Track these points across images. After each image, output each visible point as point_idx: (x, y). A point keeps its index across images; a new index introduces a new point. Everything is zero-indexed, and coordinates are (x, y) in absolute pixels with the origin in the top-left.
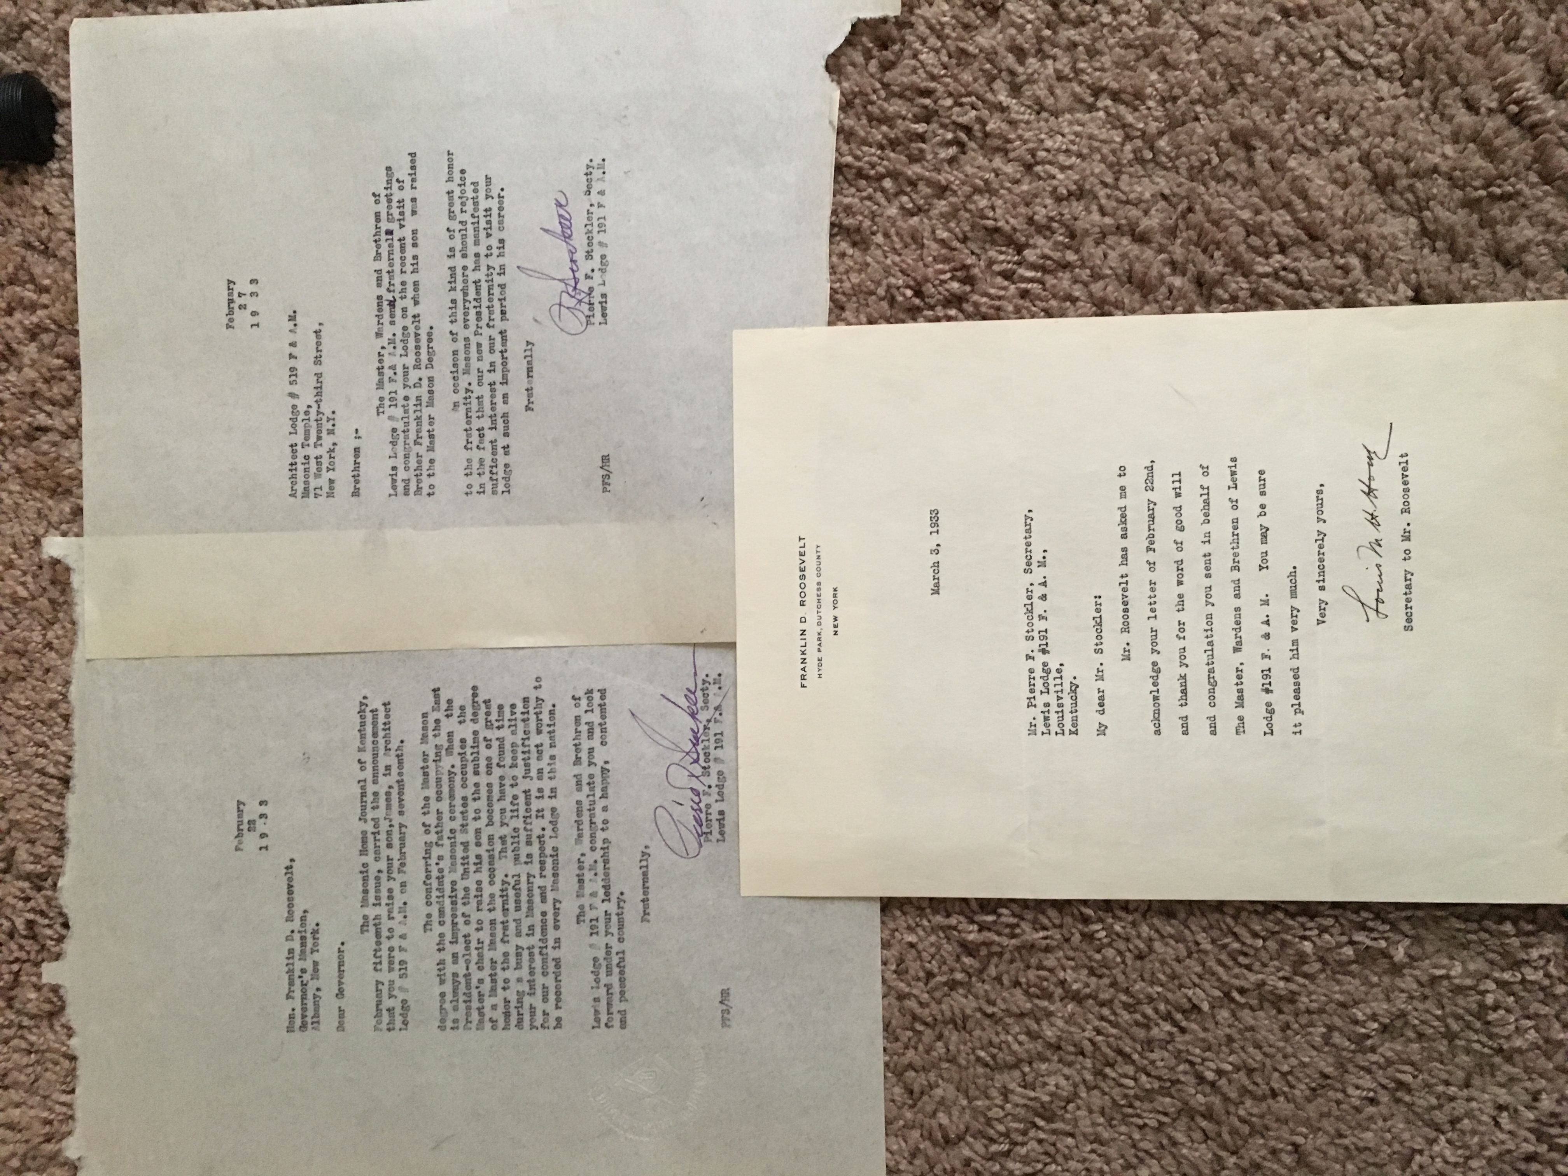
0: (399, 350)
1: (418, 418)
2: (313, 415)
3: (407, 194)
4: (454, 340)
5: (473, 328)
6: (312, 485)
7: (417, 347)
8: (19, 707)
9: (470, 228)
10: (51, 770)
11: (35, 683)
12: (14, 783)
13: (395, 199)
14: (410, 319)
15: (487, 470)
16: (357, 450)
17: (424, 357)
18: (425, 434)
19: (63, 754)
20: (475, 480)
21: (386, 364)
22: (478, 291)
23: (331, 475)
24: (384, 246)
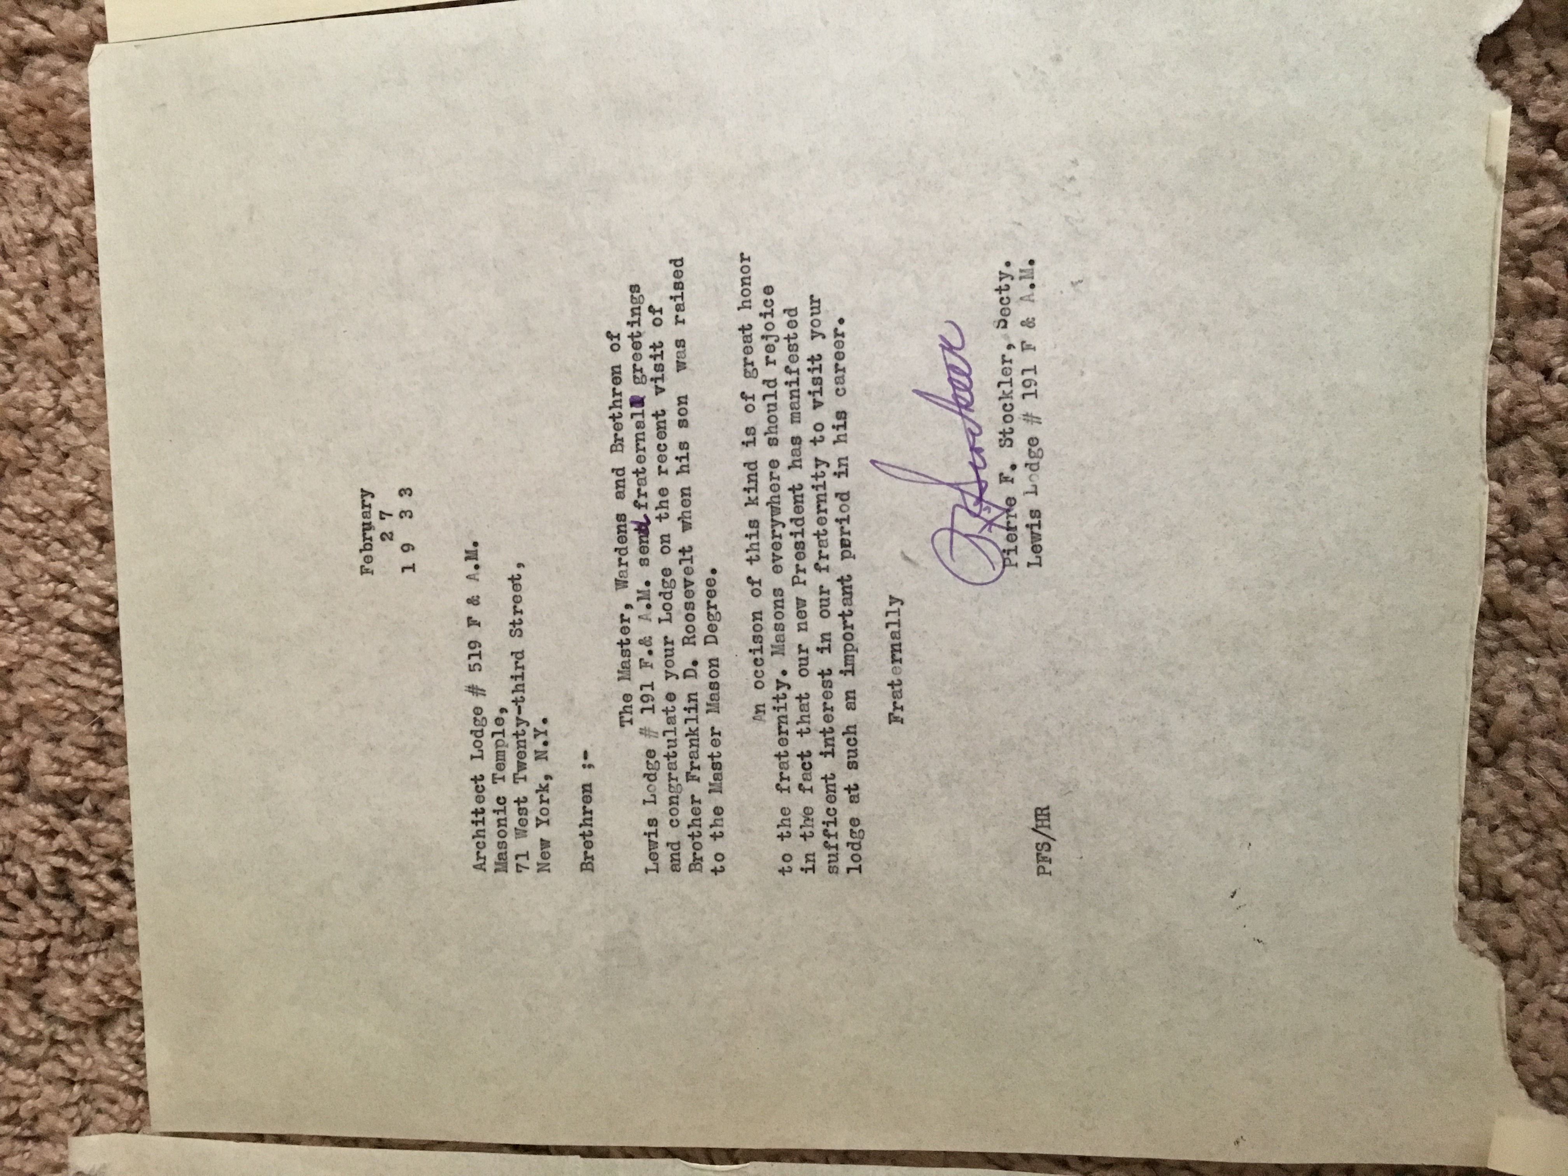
0: (657, 612)
1: (692, 733)
2: (510, 727)
3: (668, 334)
4: (756, 593)
5: (789, 571)
6: (512, 851)
7: (689, 606)
8: (22, 517)
9: (783, 391)
10: (79, 619)
11: (45, 474)
12: (20, 643)
13: (646, 342)
14: (675, 556)
15: (819, 828)
16: (587, 788)
17: (701, 623)
18: (704, 761)
19: (97, 592)
20: (797, 848)
21: (634, 637)
22: (798, 509)
23: (543, 832)
24: (629, 425)
